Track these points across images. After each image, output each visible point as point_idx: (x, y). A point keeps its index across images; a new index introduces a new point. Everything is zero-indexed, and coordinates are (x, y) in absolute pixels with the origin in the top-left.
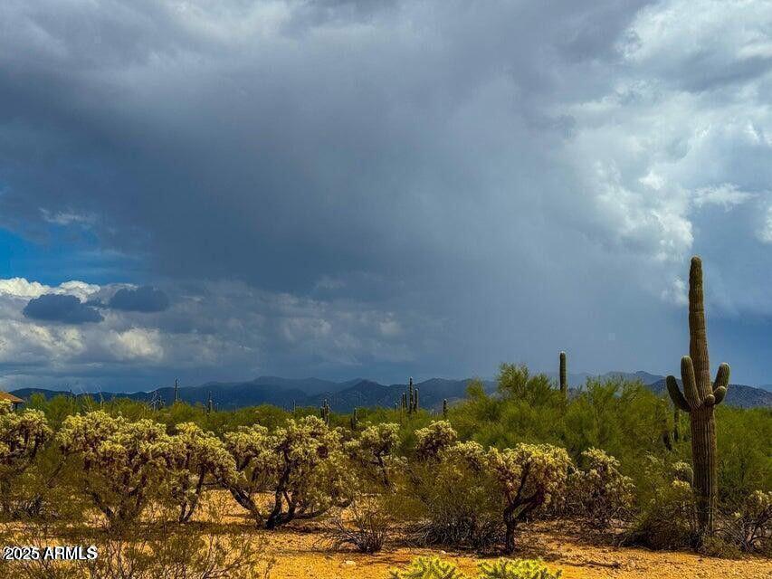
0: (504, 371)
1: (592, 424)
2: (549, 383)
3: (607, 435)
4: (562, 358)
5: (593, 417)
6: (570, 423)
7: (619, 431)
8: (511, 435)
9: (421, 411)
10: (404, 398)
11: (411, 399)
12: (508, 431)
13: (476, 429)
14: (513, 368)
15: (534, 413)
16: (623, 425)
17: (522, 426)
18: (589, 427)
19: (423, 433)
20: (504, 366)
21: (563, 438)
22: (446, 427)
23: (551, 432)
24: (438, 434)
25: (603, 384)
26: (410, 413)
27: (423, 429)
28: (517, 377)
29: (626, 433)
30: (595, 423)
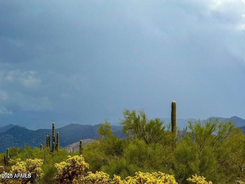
0: (127, 116)
1: (195, 156)
2: (162, 126)
3: (206, 165)
4: (173, 106)
5: (196, 151)
6: (178, 156)
7: (215, 162)
8: (132, 167)
9: (61, 149)
10: (48, 139)
11: (54, 140)
12: (130, 163)
13: (105, 162)
14: (134, 114)
15: (150, 149)
16: (219, 157)
17: (141, 159)
18: (192, 159)
19: (61, 166)
20: (127, 113)
21: (173, 168)
22: (80, 161)
23: (164, 164)
24: (73, 167)
25: (203, 126)
26: (52, 151)
27: (61, 163)
28: (137, 121)
29: (221, 163)
30: (197, 156)
